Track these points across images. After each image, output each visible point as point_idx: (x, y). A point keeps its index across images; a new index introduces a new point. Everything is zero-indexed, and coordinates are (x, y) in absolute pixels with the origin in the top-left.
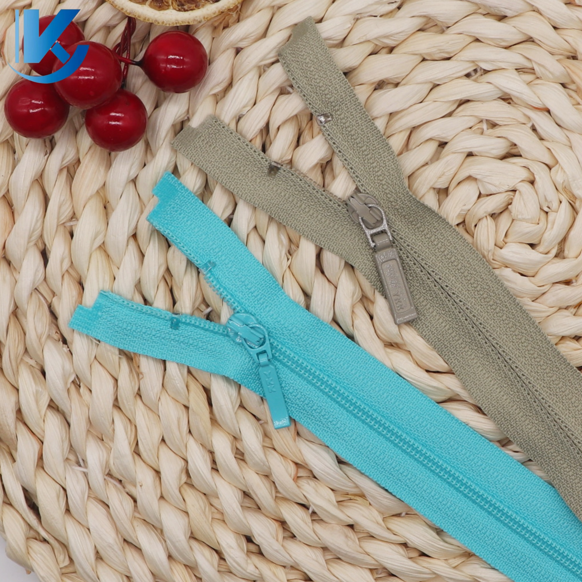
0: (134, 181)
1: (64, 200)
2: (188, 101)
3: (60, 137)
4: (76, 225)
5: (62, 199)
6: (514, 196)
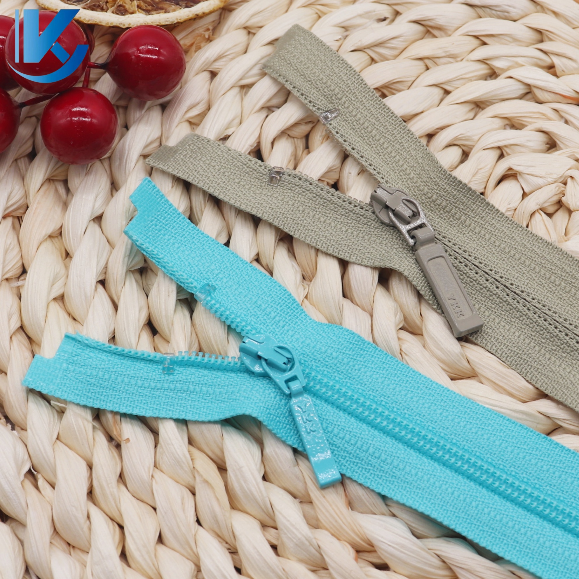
0: (98, 219)
1: (10, 244)
2: (160, 127)
3: (4, 177)
4: (23, 285)
5: (9, 242)
6: (565, 188)
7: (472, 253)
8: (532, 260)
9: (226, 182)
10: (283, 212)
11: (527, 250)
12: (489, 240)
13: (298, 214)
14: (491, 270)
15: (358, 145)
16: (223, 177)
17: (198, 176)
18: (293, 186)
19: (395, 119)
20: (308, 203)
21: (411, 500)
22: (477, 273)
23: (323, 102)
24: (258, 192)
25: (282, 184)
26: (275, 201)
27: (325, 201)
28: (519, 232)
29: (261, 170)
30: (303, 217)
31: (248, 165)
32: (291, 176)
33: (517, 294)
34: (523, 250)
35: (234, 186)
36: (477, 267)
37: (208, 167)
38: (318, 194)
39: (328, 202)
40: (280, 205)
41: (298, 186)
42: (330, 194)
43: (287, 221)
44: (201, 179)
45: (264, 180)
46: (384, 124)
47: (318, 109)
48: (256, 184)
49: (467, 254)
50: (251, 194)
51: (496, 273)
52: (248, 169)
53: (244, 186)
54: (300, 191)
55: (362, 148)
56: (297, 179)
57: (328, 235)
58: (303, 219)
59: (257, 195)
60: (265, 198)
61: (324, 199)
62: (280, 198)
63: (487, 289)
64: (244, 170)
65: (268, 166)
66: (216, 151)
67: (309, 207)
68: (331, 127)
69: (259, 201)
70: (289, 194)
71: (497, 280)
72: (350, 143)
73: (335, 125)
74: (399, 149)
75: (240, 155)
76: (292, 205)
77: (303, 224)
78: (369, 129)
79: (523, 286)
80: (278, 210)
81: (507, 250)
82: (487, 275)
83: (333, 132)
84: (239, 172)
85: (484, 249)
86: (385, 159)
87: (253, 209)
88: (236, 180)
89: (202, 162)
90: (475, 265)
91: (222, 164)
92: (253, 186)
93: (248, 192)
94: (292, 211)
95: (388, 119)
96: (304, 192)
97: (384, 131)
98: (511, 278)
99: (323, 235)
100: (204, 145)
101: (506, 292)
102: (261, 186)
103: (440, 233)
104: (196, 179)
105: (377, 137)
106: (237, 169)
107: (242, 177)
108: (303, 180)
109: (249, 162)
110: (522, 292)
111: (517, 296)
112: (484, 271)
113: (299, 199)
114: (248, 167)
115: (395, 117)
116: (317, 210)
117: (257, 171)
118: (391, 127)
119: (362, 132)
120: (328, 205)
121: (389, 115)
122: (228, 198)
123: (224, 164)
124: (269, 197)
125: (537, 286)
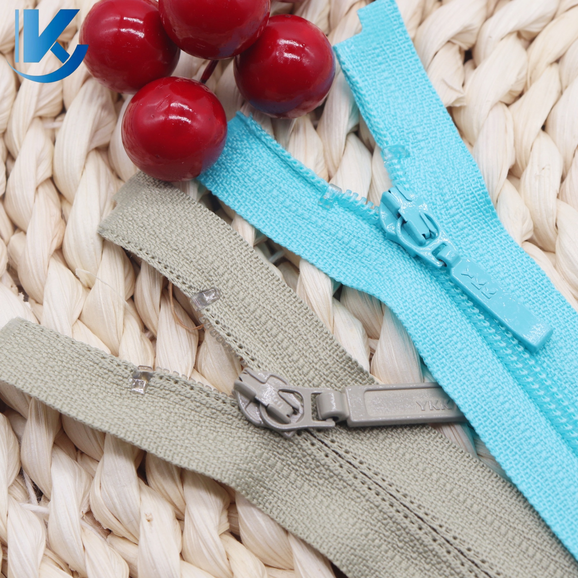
7: (415, 498)
8: (497, 516)
9: (71, 389)
10: (154, 430)
11: (490, 501)
12: (437, 481)
13: (176, 432)
14: (441, 526)
15: (247, 341)
16: (66, 383)
17: (30, 380)
18: (167, 392)
19: (299, 306)
20: (189, 415)
21: (526, 484)
22: (420, 529)
23: (196, 278)
24: (117, 403)
25: (151, 390)
26: (143, 415)
27: (214, 411)
28: (480, 473)
29: (120, 371)
30: (183, 435)
31: (100, 365)
32: (164, 379)
33: (476, 565)
34: (484, 499)
35: (82, 396)
36: (422, 520)
37: (44, 368)
38: (204, 402)
39: (218, 413)
40: (149, 421)
41: (174, 392)
42: (221, 401)
43: (160, 442)
44: (36, 385)
45: (124, 385)
46: (283, 313)
47: (190, 287)
48: (113, 391)
49: (408, 499)
50: (107, 406)
51: (448, 530)
52: (101, 371)
53: (96, 394)
54: (178, 399)
55: (253, 346)
56: (172, 382)
57: (221, 456)
58: (183, 438)
59: (116, 407)
60: (127, 410)
61: (212, 408)
62: (149, 410)
63: (434, 553)
64: (95, 371)
65: (130, 365)
66: (55, 345)
67: (191, 420)
68: (208, 314)
69: (119, 416)
70: (161, 404)
71: (448, 542)
72: (236, 338)
73: (214, 312)
74: (303, 348)
75: (89, 351)
76: (167, 420)
77: (184, 445)
78: (263, 320)
79: (485, 554)
80: (147, 427)
81: (462, 498)
82: (434, 533)
83: (211, 321)
84: (88, 376)
85: (431, 494)
86: (284, 365)
87: (112, 427)
88: (85, 387)
89: (35, 361)
90: (419, 517)
91: (64, 364)
92: (110, 394)
93: (103, 404)
94: (167, 427)
95: (289, 305)
96: (183, 400)
97: (284, 323)
98: (468, 540)
99: (214, 457)
100: (37, 337)
101: (460, 559)
102: (121, 394)
103: (371, 467)
104: (27, 385)
105: (274, 331)
106: (85, 371)
107: (93, 382)
108: (180, 383)
109: (102, 360)
110: (483, 562)
111: (475, 568)
112: (430, 526)
113: (176, 410)
114: (101, 368)
115: (300, 303)
116: (203, 424)
117: (115, 372)
118: (294, 317)
119: (253, 322)
120: (218, 416)
121: (291, 300)
122: (76, 411)
123: (67, 363)
124: (133, 409)
125: (503, 555)
